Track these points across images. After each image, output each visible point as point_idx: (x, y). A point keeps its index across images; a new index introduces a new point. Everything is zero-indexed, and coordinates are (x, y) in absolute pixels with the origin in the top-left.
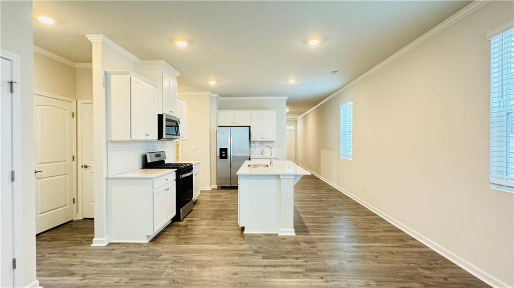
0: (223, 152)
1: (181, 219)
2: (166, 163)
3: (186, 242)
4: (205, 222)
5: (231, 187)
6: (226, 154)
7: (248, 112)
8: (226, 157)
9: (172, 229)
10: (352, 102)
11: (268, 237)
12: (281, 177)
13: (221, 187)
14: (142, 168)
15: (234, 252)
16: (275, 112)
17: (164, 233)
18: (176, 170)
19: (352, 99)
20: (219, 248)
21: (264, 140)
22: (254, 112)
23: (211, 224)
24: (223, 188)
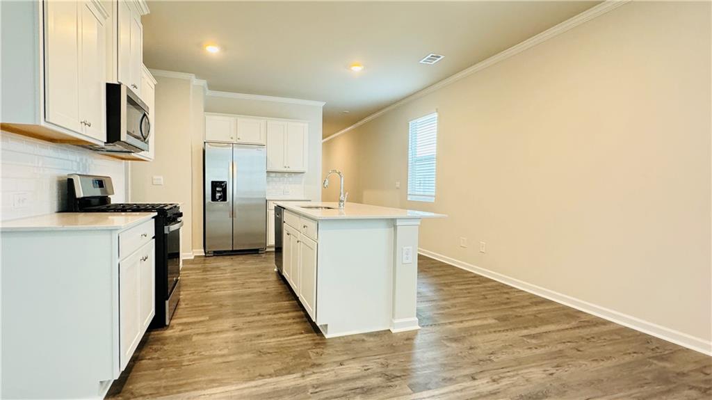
0: (218, 189)
1: (167, 323)
2: (113, 202)
3: (213, 381)
4: (227, 323)
5: (233, 251)
6: (224, 191)
7: (262, 121)
8: (224, 198)
9: (156, 351)
10: (436, 115)
11: (377, 339)
12: (398, 223)
13: (215, 252)
14: (59, 212)
15: (343, 386)
16: (306, 125)
17: (138, 364)
18: (156, 214)
19: (437, 109)
20: (301, 382)
21: (289, 170)
22: (272, 122)
23: (240, 325)
24: (218, 254)
